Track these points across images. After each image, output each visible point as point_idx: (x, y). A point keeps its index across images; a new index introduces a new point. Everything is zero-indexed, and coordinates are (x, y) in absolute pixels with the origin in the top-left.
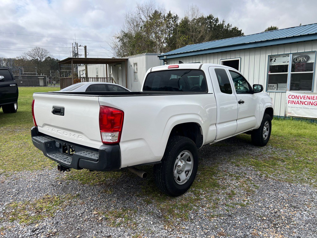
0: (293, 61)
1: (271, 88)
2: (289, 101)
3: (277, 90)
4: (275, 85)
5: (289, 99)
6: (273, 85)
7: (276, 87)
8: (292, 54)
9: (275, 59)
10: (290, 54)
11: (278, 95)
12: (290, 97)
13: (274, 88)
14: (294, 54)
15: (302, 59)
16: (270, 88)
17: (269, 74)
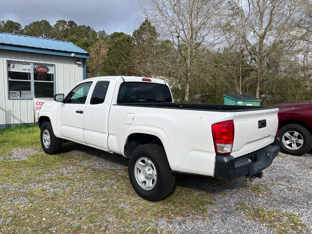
0: (35, 70)
1: (14, 95)
2: (38, 108)
3: (20, 97)
4: (18, 92)
5: (37, 106)
6: (15, 92)
7: (19, 94)
8: (33, 64)
9: (14, 65)
10: (31, 62)
11: (24, 102)
12: (38, 104)
13: (17, 95)
14: (35, 64)
15: (42, 70)
16: (12, 95)
17: (9, 80)
